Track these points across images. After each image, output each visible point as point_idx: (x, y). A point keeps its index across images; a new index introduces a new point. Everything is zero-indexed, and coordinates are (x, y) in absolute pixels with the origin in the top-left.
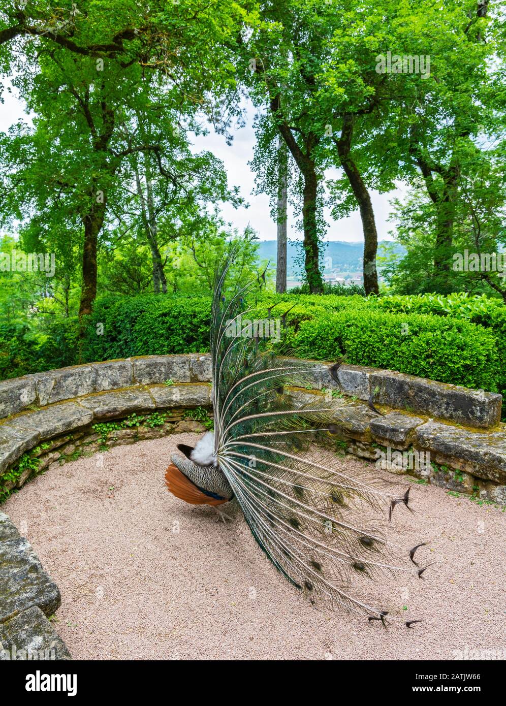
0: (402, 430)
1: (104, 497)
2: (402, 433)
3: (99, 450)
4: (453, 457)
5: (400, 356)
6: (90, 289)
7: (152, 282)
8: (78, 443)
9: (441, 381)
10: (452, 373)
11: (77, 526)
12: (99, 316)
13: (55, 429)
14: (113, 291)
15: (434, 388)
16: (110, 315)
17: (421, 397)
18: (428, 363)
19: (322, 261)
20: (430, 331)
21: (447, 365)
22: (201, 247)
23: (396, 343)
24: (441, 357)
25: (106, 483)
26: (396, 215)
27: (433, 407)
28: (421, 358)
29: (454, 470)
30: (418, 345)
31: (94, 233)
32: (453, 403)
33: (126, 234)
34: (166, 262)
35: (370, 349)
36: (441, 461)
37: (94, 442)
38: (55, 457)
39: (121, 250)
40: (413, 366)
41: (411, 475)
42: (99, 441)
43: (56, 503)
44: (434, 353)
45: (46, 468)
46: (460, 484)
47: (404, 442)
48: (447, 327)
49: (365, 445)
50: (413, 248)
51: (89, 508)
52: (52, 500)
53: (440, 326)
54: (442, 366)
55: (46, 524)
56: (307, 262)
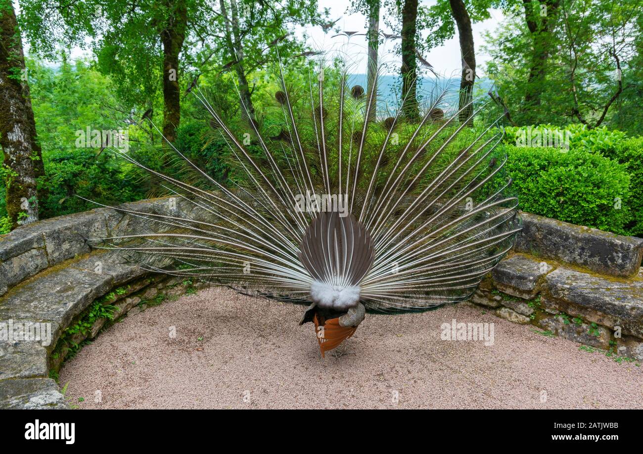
0: (531, 278)
1: (191, 349)
2: (530, 281)
3: (186, 293)
4: (589, 310)
5: (524, 193)
6: (173, 114)
7: (240, 112)
8: (160, 286)
9: (571, 222)
10: (585, 214)
11: (159, 387)
12: (183, 144)
13: (132, 272)
14: (200, 119)
15: (566, 230)
16: (196, 142)
17: (550, 240)
18: (558, 202)
19: (419, 90)
20: (562, 165)
21: (580, 204)
22: (289, 75)
23: (521, 178)
24: (574, 196)
25: (194, 332)
26: (486, 48)
27: (564, 251)
28: (549, 196)
29: (589, 323)
30: (547, 181)
31: (174, 52)
32: (589, 249)
33: (211, 59)
34: (253, 90)
35: (489, 184)
36: (574, 313)
37: (180, 284)
38: (134, 302)
39: (207, 76)
40: (539, 205)
41: (535, 325)
42: (185, 283)
43: (136, 357)
44: (566, 190)
45: (125, 315)
46: (595, 338)
47: (532, 291)
48: (581, 161)
49: (484, 291)
50: (501, 82)
51: (173, 363)
52: (131, 353)
53: (573, 160)
54: (574, 205)
55: (123, 384)
56: (405, 90)
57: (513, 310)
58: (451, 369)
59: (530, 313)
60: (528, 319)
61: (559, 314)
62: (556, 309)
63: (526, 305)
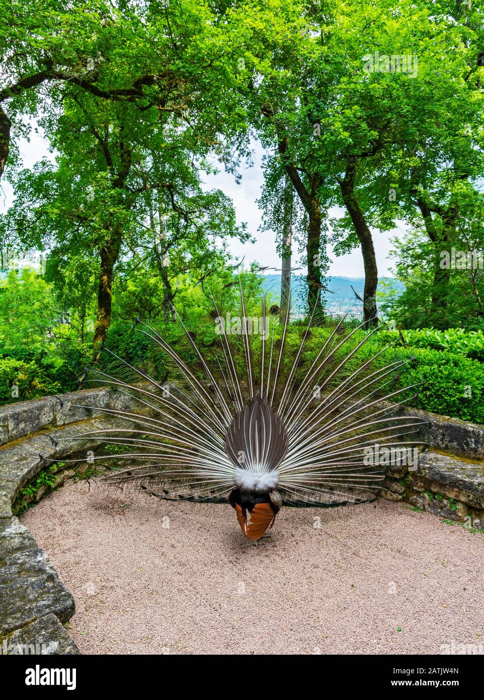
1: (114, 513)
4: (448, 487)
6: (104, 317)
7: (162, 312)
9: (437, 413)
10: (448, 405)
11: (89, 540)
12: (112, 343)
13: (71, 448)
14: (126, 319)
15: (430, 419)
16: (123, 342)
18: (425, 395)
19: (324, 295)
20: (428, 364)
21: (443, 397)
22: (209, 279)
24: (437, 390)
25: (117, 501)
26: (395, 252)
27: (429, 437)
28: (418, 391)
29: (448, 499)
30: (416, 378)
31: (109, 265)
32: (448, 435)
33: (139, 266)
34: (176, 293)
36: (436, 490)
38: (70, 474)
39: (134, 281)
41: (406, 502)
43: (70, 518)
44: (431, 386)
45: (61, 485)
46: (454, 513)
47: (401, 470)
48: (444, 361)
50: (411, 284)
51: (100, 524)
52: (66, 514)
53: (437, 360)
54: (439, 398)
55: (61, 537)
56: (310, 296)
57: (388, 488)
58: (329, 534)
59: (402, 491)
60: (401, 497)
61: (425, 492)
62: (421, 487)
63: (398, 484)
